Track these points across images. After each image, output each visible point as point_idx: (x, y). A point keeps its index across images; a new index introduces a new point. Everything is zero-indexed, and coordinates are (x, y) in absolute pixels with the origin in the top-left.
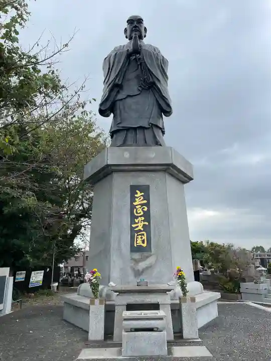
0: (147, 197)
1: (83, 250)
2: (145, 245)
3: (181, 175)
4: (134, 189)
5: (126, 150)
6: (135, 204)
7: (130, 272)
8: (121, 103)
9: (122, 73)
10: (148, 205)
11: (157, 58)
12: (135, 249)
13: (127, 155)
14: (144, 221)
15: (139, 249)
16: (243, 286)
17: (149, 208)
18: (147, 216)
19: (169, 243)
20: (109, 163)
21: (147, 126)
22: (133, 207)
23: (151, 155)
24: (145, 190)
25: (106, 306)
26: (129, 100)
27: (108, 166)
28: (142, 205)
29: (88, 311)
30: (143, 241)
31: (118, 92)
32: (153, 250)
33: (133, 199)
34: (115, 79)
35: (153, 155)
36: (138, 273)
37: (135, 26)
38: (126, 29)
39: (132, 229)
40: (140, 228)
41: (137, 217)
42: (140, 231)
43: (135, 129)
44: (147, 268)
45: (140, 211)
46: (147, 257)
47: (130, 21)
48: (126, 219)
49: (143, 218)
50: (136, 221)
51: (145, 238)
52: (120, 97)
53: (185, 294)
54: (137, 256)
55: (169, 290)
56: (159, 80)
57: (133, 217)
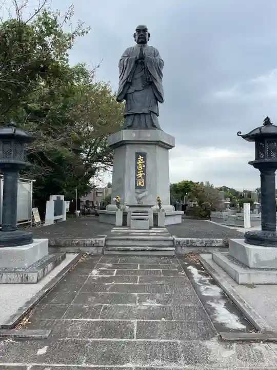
0: (145, 159)
1: (97, 187)
2: (143, 185)
3: (166, 146)
4: (138, 154)
5: (133, 132)
6: (138, 163)
7: (135, 198)
8: (131, 95)
9: (132, 74)
10: (145, 164)
11: (156, 63)
12: (137, 187)
13: (134, 135)
14: (143, 173)
15: (140, 187)
16: (213, 213)
17: (146, 166)
18: (144, 170)
19: (156, 184)
20: (124, 139)
21: (147, 112)
22: (137, 165)
23: (148, 135)
24: (144, 155)
25: (123, 213)
26: (136, 94)
27: (123, 141)
28: (142, 164)
29: (115, 215)
30: (142, 184)
31: (129, 87)
32: (147, 188)
33: (137, 160)
34: (127, 79)
35: (149, 135)
36: (139, 199)
37: (142, 35)
38: (135, 34)
39: (136, 177)
40: (141, 176)
41: (139, 171)
42: (141, 178)
43: (139, 114)
44: (143, 197)
45: (141, 167)
46: (144, 191)
47: (138, 30)
48: (133, 171)
49: (142, 171)
50: (139, 173)
51: (143, 181)
52: (130, 91)
53: (160, 208)
54: (138, 191)
55: (153, 206)
56: (156, 81)
57: (137, 171)
